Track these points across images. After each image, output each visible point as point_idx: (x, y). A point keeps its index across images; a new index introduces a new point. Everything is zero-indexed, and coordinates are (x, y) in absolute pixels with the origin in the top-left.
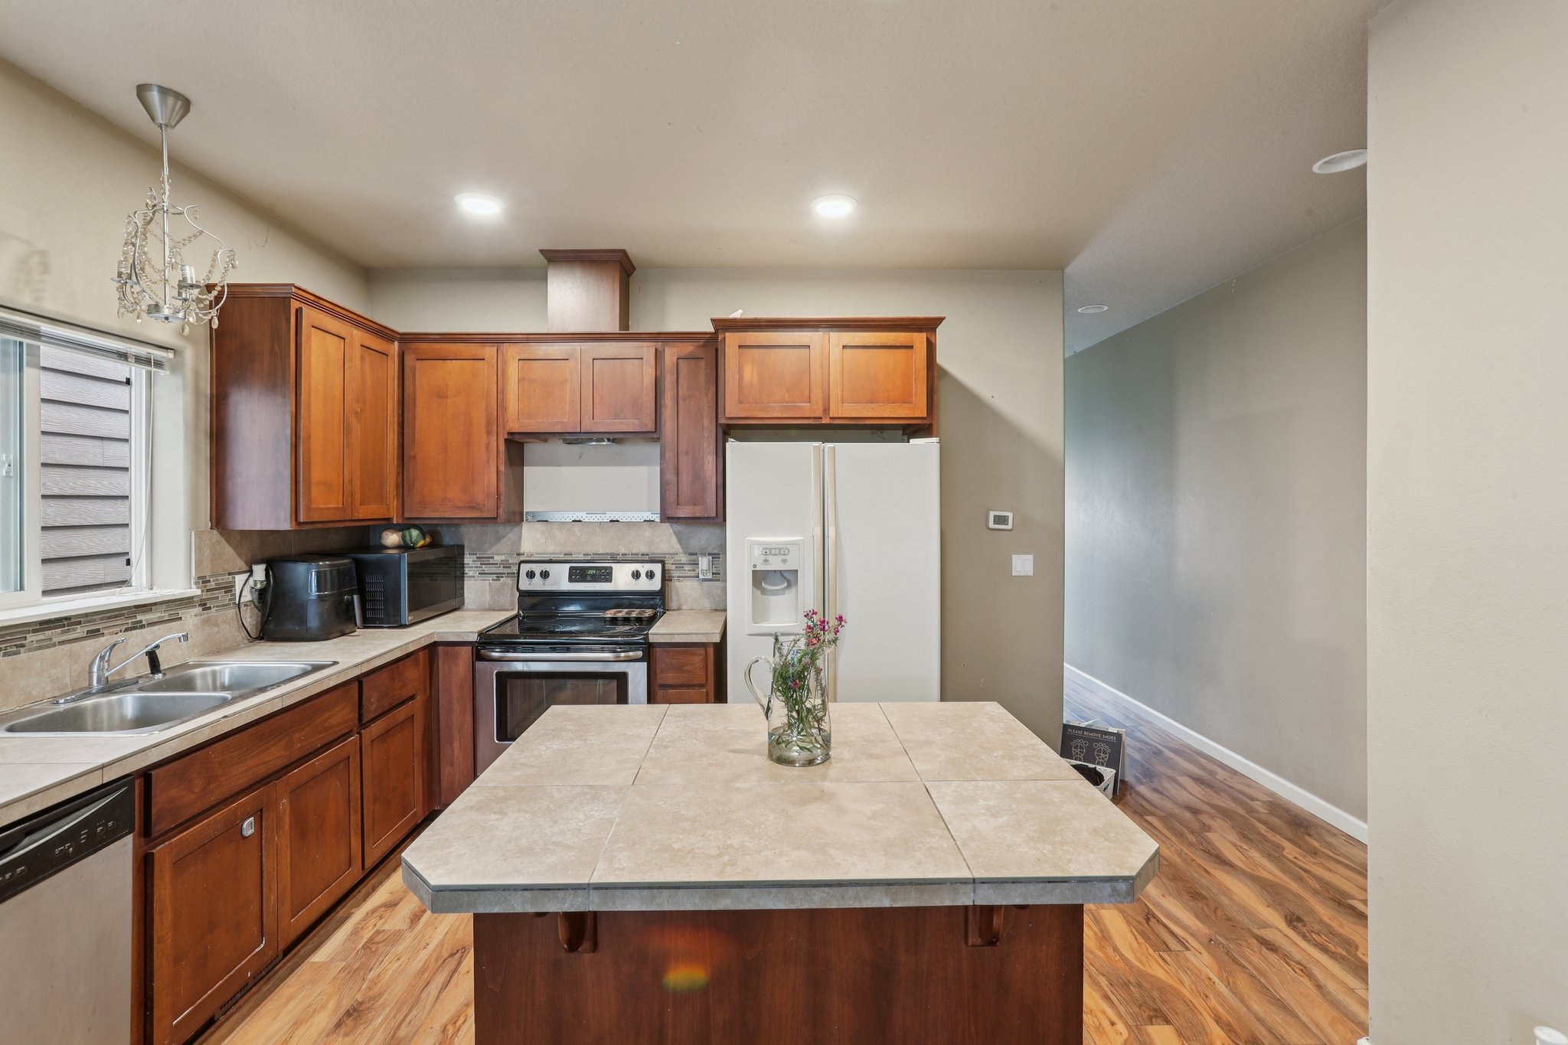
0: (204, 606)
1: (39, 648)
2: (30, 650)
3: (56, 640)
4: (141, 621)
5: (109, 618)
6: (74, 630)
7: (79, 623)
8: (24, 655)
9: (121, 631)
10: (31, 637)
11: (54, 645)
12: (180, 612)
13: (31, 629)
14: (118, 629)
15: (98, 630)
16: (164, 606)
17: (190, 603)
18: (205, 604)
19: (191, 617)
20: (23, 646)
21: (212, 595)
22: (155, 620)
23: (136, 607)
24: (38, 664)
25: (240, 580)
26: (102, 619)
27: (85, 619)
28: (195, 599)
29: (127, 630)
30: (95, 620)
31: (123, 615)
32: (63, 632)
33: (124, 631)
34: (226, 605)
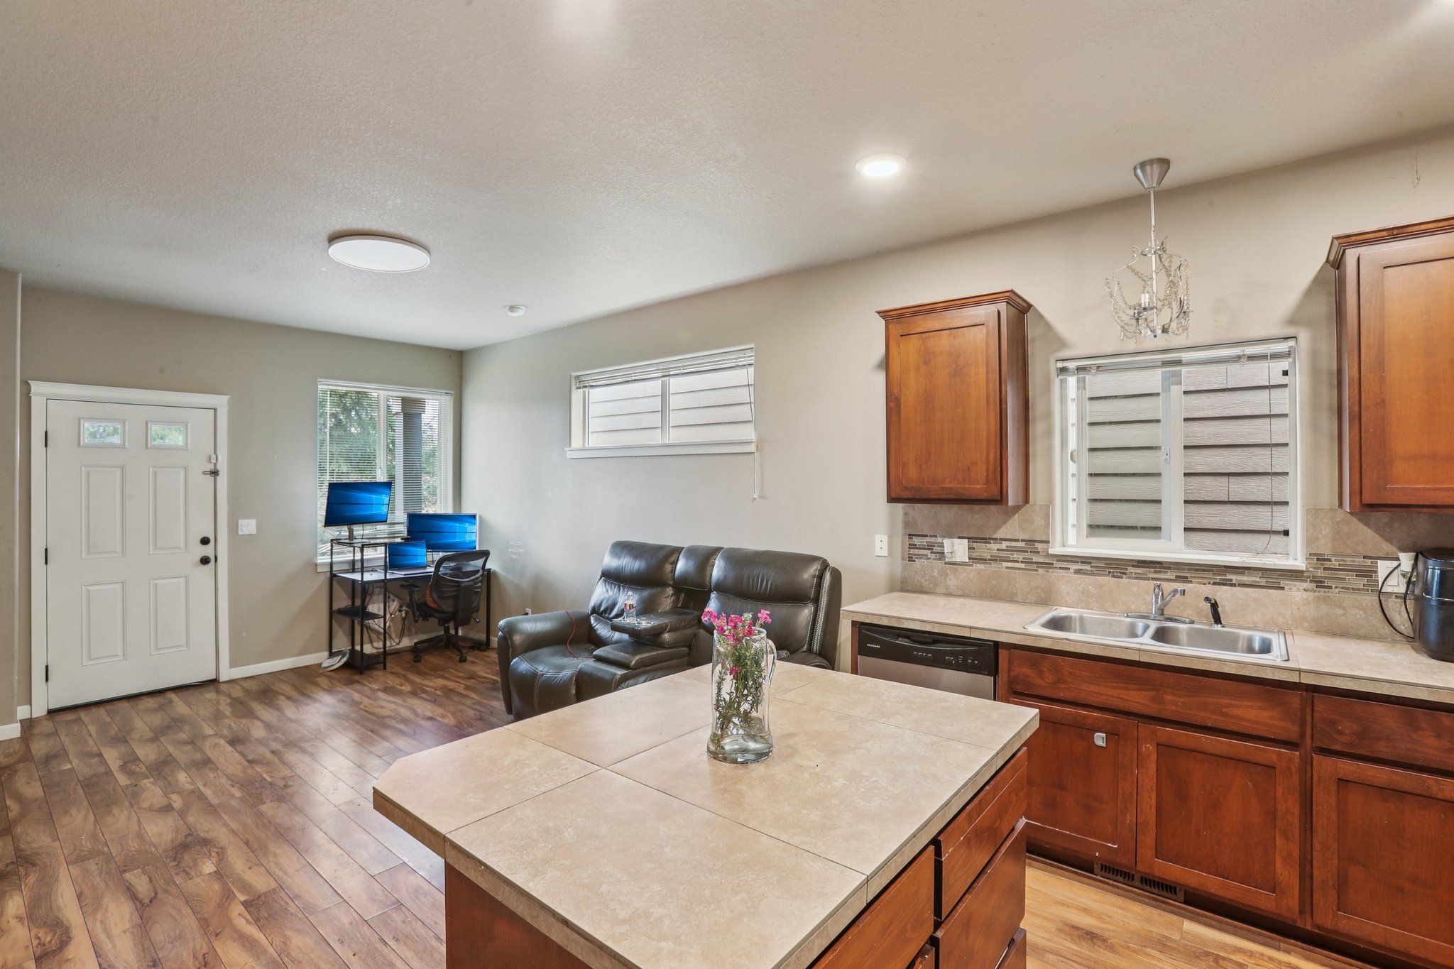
0: (1319, 583)
1: (1137, 578)
2: (1129, 578)
3: (1151, 576)
4: (1231, 580)
5: (1197, 570)
6: (1165, 572)
7: (1170, 568)
8: (1125, 580)
9: (1209, 583)
10: (1131, 570)
11: (1148, 579)
12: (1281, 582)
13: (1131, 564)
14: (1206, 581)
15: (1187, 578)
16: (1260, 573)
17: (1300, 576)
18: (1321, 582)
19: (1298, 593)
20: (1125, 574)
21: (1332, 574)
22: (1248, 583)
23: (1225, 567)
24: (1135, 589)
25: (1383, 567)
26: (1190, 570)
27: (1174, 566)
28: (1305, 574)
29: (1215, 584)
30: (1184, 569)
31: (1212, 571)
32: (1155, 572)
33: (1213, 584)
34: (1358, 589)
